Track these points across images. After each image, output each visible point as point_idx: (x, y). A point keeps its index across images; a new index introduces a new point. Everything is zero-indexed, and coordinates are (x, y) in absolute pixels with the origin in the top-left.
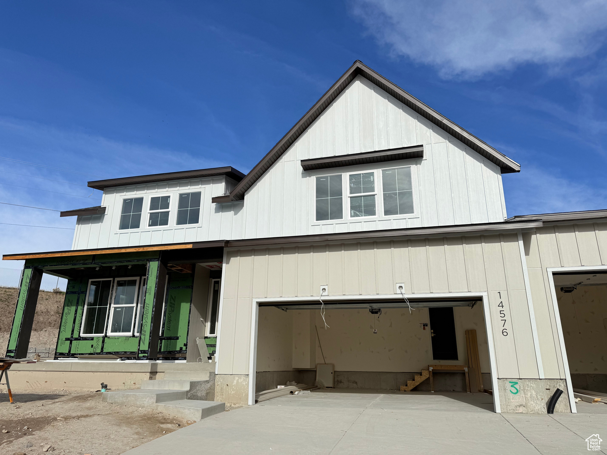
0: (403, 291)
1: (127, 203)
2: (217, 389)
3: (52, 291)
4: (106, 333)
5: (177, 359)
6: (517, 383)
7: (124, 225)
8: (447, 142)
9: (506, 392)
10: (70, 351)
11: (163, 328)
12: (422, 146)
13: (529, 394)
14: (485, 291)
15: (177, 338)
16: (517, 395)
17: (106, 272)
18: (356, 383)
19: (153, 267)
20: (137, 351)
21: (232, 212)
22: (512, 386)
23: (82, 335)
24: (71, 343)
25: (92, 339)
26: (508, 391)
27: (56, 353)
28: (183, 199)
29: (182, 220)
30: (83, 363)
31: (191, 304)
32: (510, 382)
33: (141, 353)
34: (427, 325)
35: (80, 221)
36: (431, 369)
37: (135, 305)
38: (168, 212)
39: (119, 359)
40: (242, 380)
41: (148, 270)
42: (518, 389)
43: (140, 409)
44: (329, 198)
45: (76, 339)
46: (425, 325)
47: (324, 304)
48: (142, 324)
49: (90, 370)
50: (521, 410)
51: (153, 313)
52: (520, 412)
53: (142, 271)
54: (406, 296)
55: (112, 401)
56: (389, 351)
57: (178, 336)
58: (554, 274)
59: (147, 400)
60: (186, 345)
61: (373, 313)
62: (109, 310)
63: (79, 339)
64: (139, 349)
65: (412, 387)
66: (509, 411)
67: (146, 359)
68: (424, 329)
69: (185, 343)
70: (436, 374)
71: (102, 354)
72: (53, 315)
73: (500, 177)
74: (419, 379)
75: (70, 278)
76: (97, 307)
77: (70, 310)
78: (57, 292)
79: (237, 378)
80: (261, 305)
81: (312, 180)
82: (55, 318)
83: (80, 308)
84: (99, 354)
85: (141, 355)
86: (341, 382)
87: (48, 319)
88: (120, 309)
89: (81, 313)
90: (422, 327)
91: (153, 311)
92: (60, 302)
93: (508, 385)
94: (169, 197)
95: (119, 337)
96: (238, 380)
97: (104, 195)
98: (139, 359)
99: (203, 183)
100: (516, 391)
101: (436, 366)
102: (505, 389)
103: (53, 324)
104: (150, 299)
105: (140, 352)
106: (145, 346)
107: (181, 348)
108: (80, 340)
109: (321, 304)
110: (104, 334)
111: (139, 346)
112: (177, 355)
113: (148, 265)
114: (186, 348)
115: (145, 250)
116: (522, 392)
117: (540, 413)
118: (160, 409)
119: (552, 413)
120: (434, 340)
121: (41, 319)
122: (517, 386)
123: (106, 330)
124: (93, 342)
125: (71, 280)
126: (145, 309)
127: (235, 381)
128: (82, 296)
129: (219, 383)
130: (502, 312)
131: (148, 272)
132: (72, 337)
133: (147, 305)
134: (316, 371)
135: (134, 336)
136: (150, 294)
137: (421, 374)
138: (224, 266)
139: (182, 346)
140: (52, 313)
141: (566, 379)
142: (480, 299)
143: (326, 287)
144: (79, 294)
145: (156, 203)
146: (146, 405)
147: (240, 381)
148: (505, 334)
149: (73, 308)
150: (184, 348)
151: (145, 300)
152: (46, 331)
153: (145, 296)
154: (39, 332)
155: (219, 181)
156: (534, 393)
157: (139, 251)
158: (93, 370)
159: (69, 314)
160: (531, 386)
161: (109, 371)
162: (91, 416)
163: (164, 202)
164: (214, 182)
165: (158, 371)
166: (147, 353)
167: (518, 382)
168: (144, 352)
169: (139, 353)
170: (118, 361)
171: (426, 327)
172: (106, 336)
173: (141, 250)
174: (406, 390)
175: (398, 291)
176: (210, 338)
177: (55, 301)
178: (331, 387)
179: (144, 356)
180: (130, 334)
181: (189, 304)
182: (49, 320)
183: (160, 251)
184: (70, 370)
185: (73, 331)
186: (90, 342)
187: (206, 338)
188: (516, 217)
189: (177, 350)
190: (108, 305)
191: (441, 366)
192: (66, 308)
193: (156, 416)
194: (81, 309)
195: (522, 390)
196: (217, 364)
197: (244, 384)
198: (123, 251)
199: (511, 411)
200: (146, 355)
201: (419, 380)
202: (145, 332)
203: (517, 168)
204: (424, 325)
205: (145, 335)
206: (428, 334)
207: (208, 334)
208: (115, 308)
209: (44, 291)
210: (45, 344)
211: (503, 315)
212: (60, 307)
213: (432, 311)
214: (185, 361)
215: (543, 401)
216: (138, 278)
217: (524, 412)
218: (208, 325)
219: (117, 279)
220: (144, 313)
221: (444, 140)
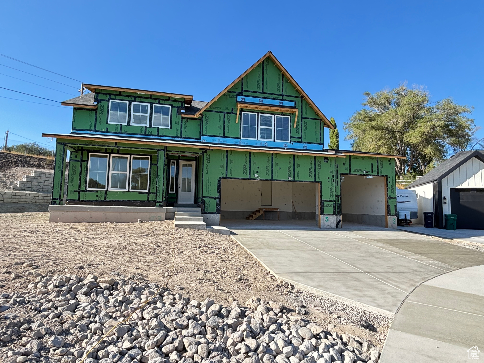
1: (113, 104)
4: (108, 189)
6: (328, 218)
9: (323, 221)
10: (79, 198)
13: (331, 221)
16: (327, 221)
19: (161, 154)
23: (88, 189)
24: (79, 194)
25: (97, 191)
36: (264, 210)
37: (128, 172)
41: (158, 156)
45: (83, 191)
48: (157, 187)
50: (328, 227)
62: (108, 174)
63: (86, 191)
64: (156, 201)
65: (255, 218)
74: (258, 214)
77: (75, 172)
84: (103, 201)
85: (158, 204)
88: (116, 174)
89: (85, 175)
93: (325, 218)
94: (147, 106)
95: (117, 192)
101: (266, 208)
104: (161, 173)
106: (160, 199)
110: (106, 189)
117: (334, 228)
123: (108, 186)
124: (98, 194)
126: (158, 178)
127: (212, 217)
128: (84, 164)
132: (80, 190)
133: (159, 176)
136: (160, 170)
137: (259, 212)
142: (319, 183)
144: (81, 162)
147: (214, 217)
149: (79, 171)
153: (157, 171)
159: (75, 174)
160: (332, 218)
166: (163, 203)
168: (160, 202)
179: (160, 204)
180: (126, 190)
184: (109, 212)
185: (80, 186)
186: (96, 194)
190: (107, 171)
194: (84, 172)
199: (325, 227)
202: (160, 191)
205: (159, 193)
208: (113, 173)
215: (335, 223)
216: (129, 156)
219: (113, 155)
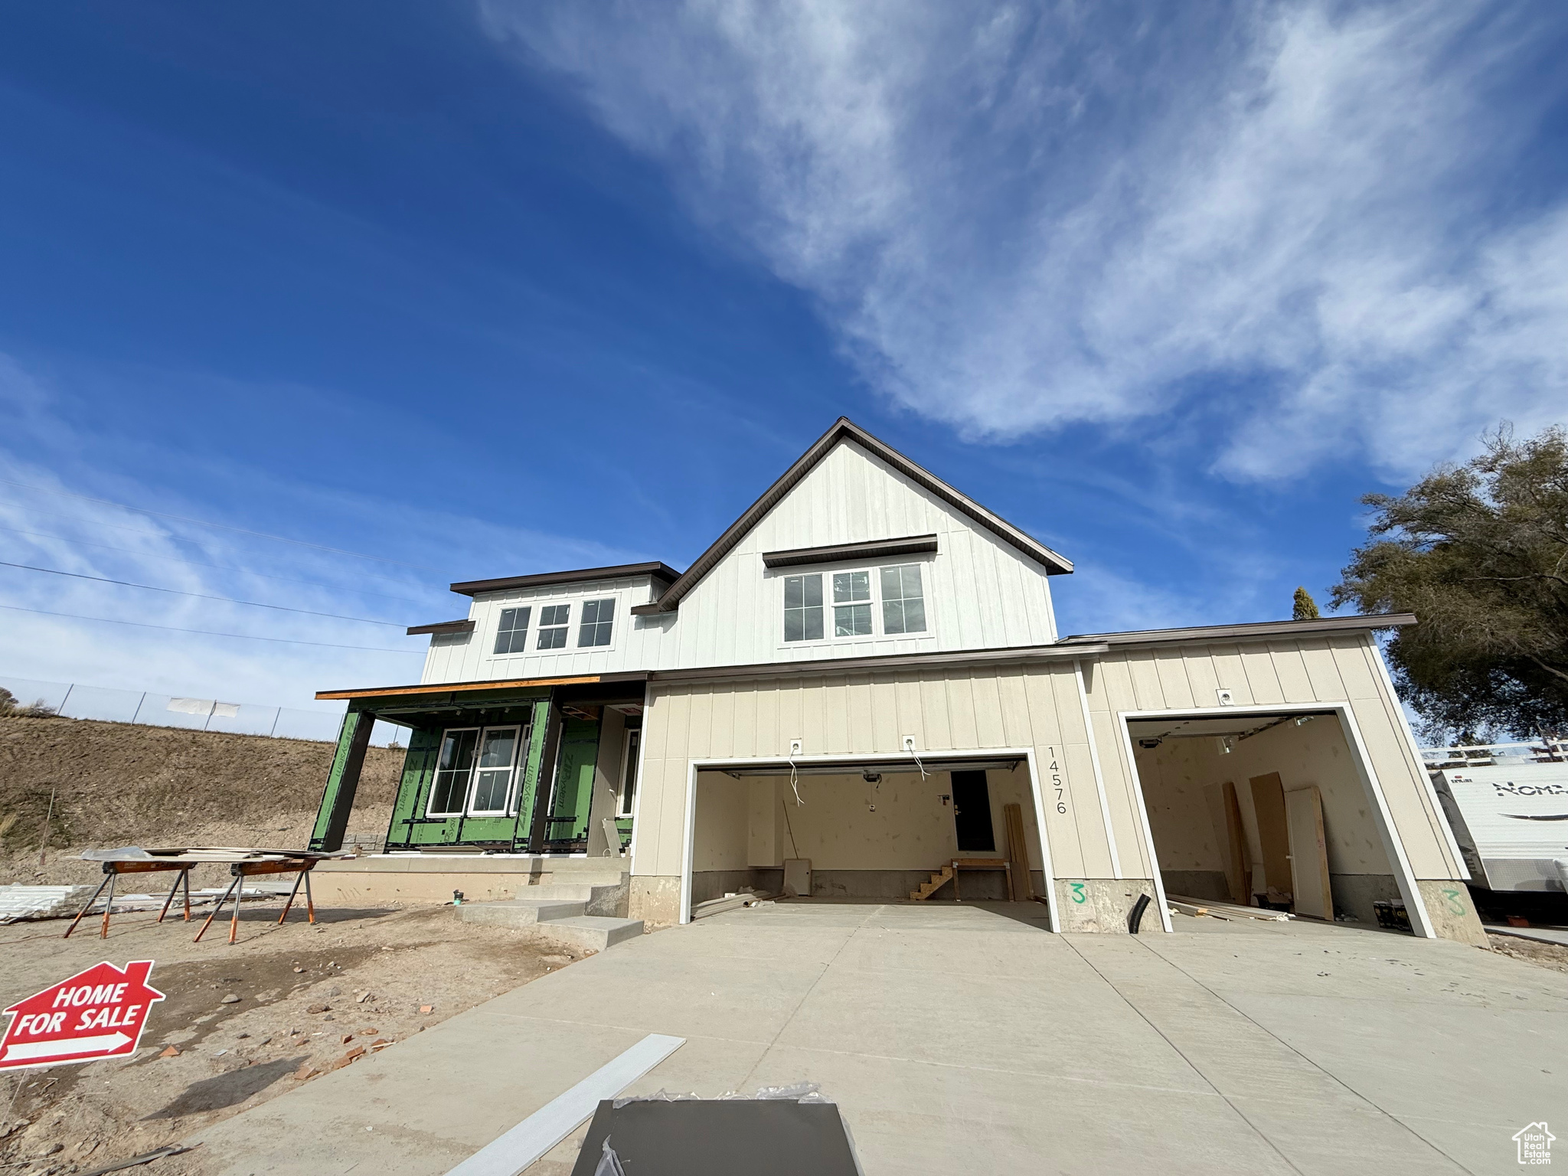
0: (913, 747)
1: (507, 616)
2: (633, 899)
3: (387, 747)
4: (466, 811)
5: (573, 852)
6: (1082, 886)
7: (501, 648)
8: (970, 529)
9: (1066, 900)
10: (408, 840)
11: (552, 804)
12: (935, 535)
13: (1101, 902)
14: (1031, 746)
15: (574, 820)
16: (1083, 904)
17: (473, 718)
18: (844, 888)
19: (542, 711)
20: (512, 839)
21: (660, 628)
22: (1075, 891)
23: (429, 815)
24: (411, 828)
25: (444, 821)
26: (1070, 899)
27: (387, 843)
28: (589, 609)
29: (586, 640)
30: (428, 859)
31: (595, 767)
32: (1072, 885)
33: (519, 843)
34: (948, 798)
35: (435, 642)
36: (955, 865)
37: (511, 768)
38: (567, 628)
39: (484, 853)
40: (671, 884)
41: (534, 715)
42: (1084, 895)
43: (513, 931)
44: (804, 608)
45: (420, 821)
46: (946, 798)
47: (797, 767)
48: (521, 797)
49: (438, 871)
50: (1090, 928)
51: (539, 780)
52: (1089, 931)
53: (524, 717)
54: (917, 755)
55: (469, 919)
56: (894, 838)
57: (576, 816)
58: (1129, 720)
59: (524, 918)
60: (586, 830)
61: (869, 780)
62: (473, 775)
63: (424, 820)
64: (515, 837)
65: (927, 894)
66: (1072, 930)
67: (526, 853)
68: (944, 803)
69: (586, 827)
70: (962, 872)
71: (459, 844)
72: (386, 784)
73: (1045, 580)
74: (938, 880)
75: (415, 727)
76: (455, 771)
77: (413, 776)
78: (395, 749)
79: (663, 882)
80: (701, 769)
81: (779, 582)
82: (387, 788)
83: (428, 772)
84: (454, 844)
85: (518, 846)
86: (821, 887)
87: (379, 790)
88: (489, 775)
89: (430, 780)
90: (942, 801)
91: (538, 778)
92: (398, 763)
93: (1070, 889)
94: (569, 606)
95: (484, 819)
96: (664, 886)
97: (473, 603)
98: (514, 851)
99: (618, 585)
100: (1081, 898)
101: (962, 860)
102: (1065, 896)
103: (386, 797)
104: (535, 760)
105: (516, 841)
106: (524, 833)
107: (580, 835)
108: (425, 822)
109: (792, 767)
110: (462, 814)
111: (516, 831)
112: (573, 847)
113: (534, 707)
114: (587, 835)
115: (530, 685)
116: (1091, 899)
117: (1119, 932)
118: (544, 932)
119: (1137, 932)
120: (959, 820)
121: (368, 790)
122: (1083, 891)
123: (467, 806)
124: (446, 827)
125: (417, 729)
126: (527, 775)
127: (661, 887)
128: (432, 754)
129: (636, 890)
130: (1055, 777)
131: (534, 718)
132: (413, 818)
133: (531, 768)
134: (783, 870)
135: (508, 816)
136: (535, 751)
137: (940, 873)
138: (646, 708)
139: (582, 832)
140: (386, 781)
141: (1153, 880)
142: (1023, 758)
143: (799, 742)
144: (428, 750)
145: (548, 615)
146: (521, 926)
147: (667, 886)
148: (1062, 810)
149: (418, 773)
150: (584, 835)
151: (527, 760)
152: (373, 808)
153: (528, 755)
154: (362, 811)
155: (643, 583)
156: (1108, 902)
157: (522, 686)
158: (443, 871)
159: (411, 781)
160: (1103, 891)
161: (467, 870)
162: (435, 944)
163: (560, 614)
164: (634, 584)
165: (542, 871)
166: (528, 843)
167: (1085, 885)
168: (522, 841)
169: (514, 843)
170: (483, 855)
171: (947, 801)
172: (465, 816)
173: (524, 684)
174: (919, 898)
175: (906, 747)
176: (623, 819)
177: (390, 763)
178: (807, 895)
179: (522, 848)
180: (503, 813)
181: (593, 766)
182: (380, 792)
183: (553, 686)
184: (406, 871)
185: (415, 809)
186: (440, 827)
187: (617, 819)
188: (1070, 637)
189: (573, 837)
190: (472, 768)
191: (970, 860)
192: (407, 772)
193: (536, 942)
194: (430, 775)
195: (1090, 897)
196: (633, 860)
197: (675, 890)
198: (498, 686)
199: (1076, 930)
200: (526, 845)
201: (938, 882)
202: (526, 809)
203: (1069, 568)
204: (944, 798)
205: (525, 815)
206: (950, 812)
207: (620, 813)
208: (482, 773)
209: (374, 747)
210: (371, 829)
211: (1058, 782)
212: (398, 772)
213: (956, 777)
214: (584, 856)
215: (1123, 913)
216: (518, 727)
217: (1094, 931)
218: (621, 799)
219: (487, 729)
220: (526, 780)
221: (966, 528)
